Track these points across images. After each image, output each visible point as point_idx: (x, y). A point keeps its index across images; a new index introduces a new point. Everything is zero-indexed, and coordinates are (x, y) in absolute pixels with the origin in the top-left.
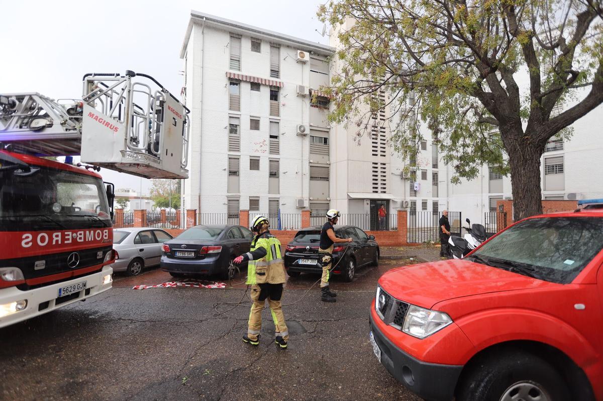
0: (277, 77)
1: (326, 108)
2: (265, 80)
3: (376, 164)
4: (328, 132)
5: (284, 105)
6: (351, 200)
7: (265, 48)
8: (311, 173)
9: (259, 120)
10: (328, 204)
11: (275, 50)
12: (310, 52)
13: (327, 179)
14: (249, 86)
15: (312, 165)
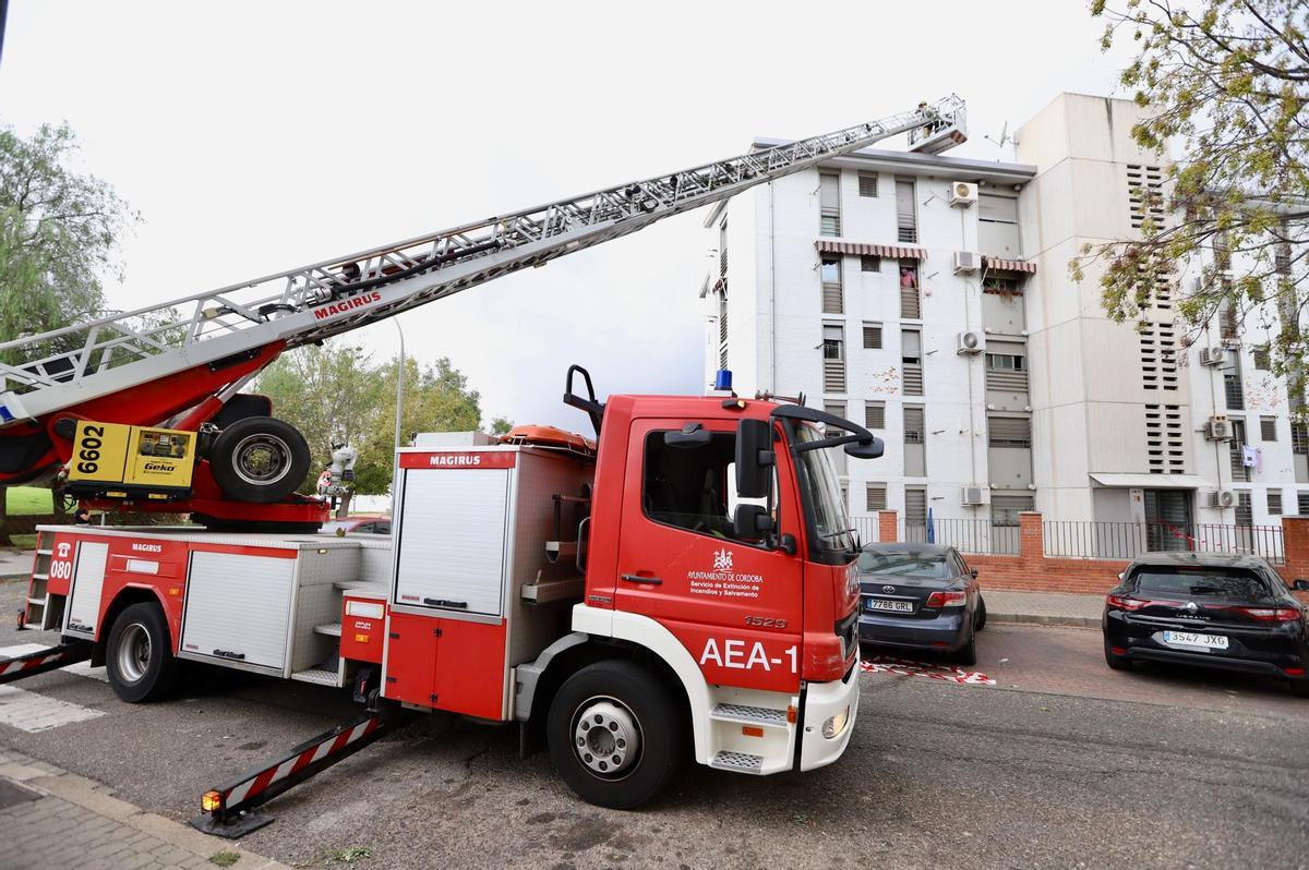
0: (910, 241)
1: (1016, 294)
2: (891, 249)
3: (1155, 407)
4: (1023, 343)
5: (928, 295)
6: (1100, 490)
7: (886, 188)
8: (991, 431)
9: (880, 329)
10: (1031, 497)
11: (906, 190)
12: (977, 181)
13: (1026, 443)
14: (858, 263)
15: (993, 415)
